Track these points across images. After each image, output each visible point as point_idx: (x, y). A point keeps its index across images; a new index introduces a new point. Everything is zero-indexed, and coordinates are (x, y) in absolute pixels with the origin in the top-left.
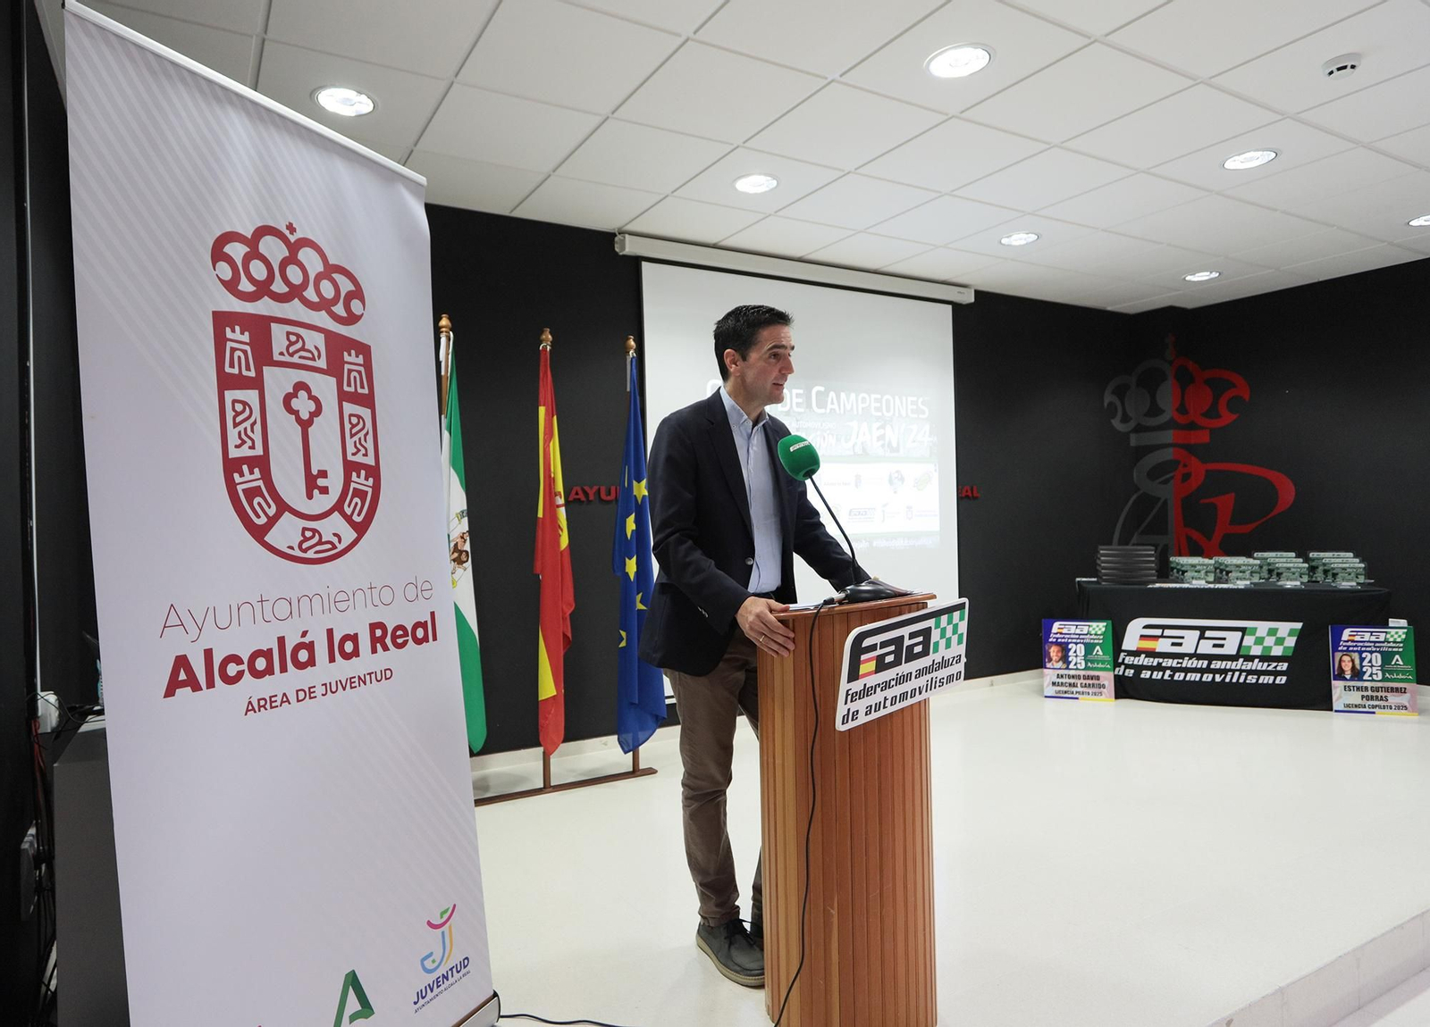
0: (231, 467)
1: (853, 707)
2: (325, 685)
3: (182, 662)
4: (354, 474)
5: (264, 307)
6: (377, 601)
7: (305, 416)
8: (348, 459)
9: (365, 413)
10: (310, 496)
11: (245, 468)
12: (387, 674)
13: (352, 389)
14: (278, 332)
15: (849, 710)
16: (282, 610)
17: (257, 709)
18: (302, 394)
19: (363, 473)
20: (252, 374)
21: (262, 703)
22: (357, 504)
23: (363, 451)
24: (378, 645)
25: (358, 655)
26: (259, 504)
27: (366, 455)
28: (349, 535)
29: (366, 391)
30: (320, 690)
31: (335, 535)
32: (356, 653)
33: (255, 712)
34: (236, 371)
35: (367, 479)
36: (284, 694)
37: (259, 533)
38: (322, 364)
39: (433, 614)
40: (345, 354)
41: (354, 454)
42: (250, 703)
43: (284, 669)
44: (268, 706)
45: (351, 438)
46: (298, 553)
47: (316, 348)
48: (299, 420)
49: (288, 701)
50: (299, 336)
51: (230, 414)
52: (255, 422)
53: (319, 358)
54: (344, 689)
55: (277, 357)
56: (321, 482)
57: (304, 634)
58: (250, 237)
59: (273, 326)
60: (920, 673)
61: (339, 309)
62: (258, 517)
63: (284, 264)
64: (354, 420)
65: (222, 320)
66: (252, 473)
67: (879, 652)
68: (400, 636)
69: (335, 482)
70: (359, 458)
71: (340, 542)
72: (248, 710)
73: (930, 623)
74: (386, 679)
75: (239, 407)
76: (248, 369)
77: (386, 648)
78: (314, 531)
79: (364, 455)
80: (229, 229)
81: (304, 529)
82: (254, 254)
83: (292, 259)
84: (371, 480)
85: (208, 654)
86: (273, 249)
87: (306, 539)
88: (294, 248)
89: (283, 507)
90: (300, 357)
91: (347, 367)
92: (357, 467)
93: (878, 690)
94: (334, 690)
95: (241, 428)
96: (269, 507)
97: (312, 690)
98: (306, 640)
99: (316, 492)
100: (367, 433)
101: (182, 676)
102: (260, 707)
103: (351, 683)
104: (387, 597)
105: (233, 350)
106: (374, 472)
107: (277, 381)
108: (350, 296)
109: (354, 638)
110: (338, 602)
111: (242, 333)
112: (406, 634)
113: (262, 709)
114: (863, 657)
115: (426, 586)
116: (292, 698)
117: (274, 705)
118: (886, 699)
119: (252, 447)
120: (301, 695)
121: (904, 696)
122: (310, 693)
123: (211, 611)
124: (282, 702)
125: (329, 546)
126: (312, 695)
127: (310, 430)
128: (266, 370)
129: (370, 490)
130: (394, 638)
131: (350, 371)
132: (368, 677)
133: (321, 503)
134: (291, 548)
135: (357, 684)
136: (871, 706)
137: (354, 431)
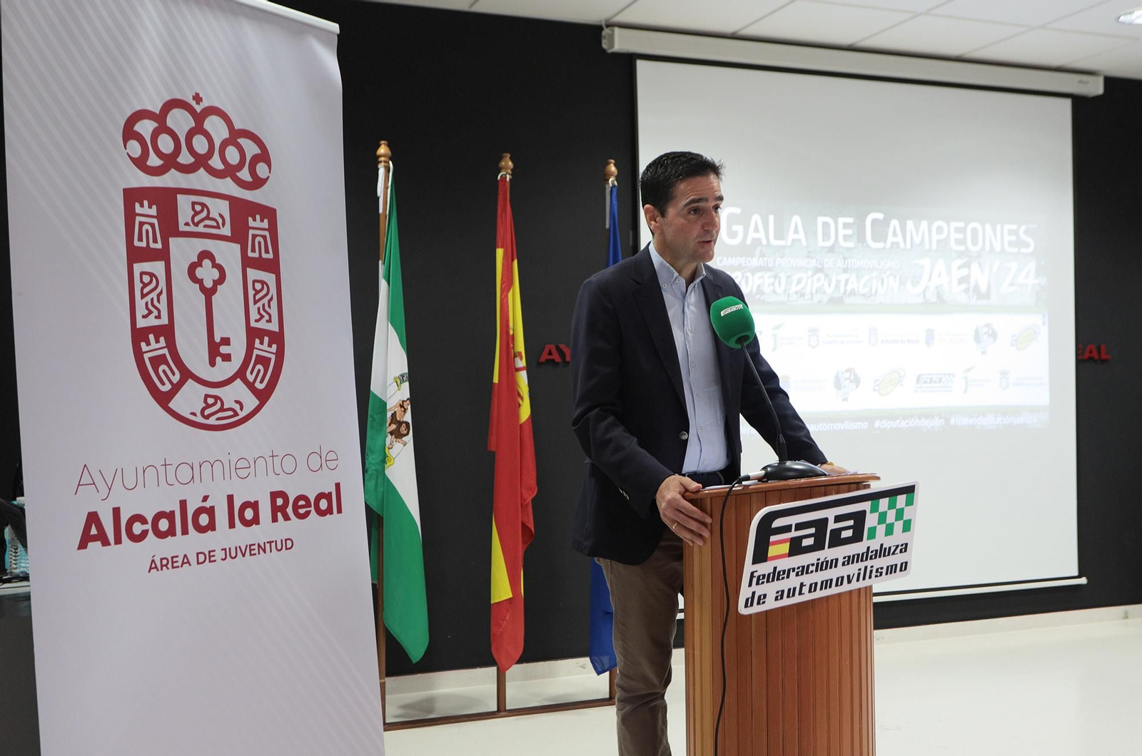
0: (139, 336)
1: (760, 590)
2: (225, 549)
3: (93, 518)
4: (257, 341)
5: (172, 179)
6: (278, 470)
7: (208, 284)
8: (252, 325)
9: (270, 278)
10: (212, 363)
11: (151, 337)
12: (287, 544)
13: (256, 255)
14: (184, 203)
15: (754, 593)
16: (185, 474)
17: (159, 567)
18: (207, 263)
19: (266, 339)
20: (159, 246)
21: (165, 562)
22: (259, 371)
23: (267, 317)
24: (279, 514)
25: (258, 523)
26: (164, 371)
27: (269, 321)
28: (251, 402)
29: (271, 256)
30: (219, 555)
31: (237, 402)
32: (256, 520)
33: (158, 570)
34: (144, 244)
35: (270, 345)
36: (185, 556)
37: (163, 399)
38: (226, 231)
39: (338, 486)
40: (250, 219)
41: (257, 321)
42: (153, 561)
43: (185, 532)
44: (170, 565)
45: (255, 304)
46: (199, 419)
47: (221, 216)
48: (203, 289)
49: (188, 562)
50: (204, 206)
51: (138, 286)
52: (161, 293)
53: (223, 225)
54: (244, 555)
55: (182, 228)
56: (224, 350)
57: (205, 499)
58: (158, 112)
59: (179, 197)
60: (849, 560)
61: (245, 175)
62: (163, 383)
63: (190, 135)
64: (258, 286)
65: (132, 196)
66: (157, 341)
67: (794, 534)
68: (302, 507)
69: (237, 349)
70: (263, 325)
71: (242, 409)
72: (151, 568)
73: (865, 506)
74: (287, 549)
75: (146, 279)
76: (155, 241)
77: (287, 518)
78: (217, 398)
79: (267, 321)
80: (138, 108)
81: (207, 396)
82: (162, 128)
83: (198, 129)
84: (274, 346)
85: (116, 512)
86: (180, 121)
87: (208, 406)
88: (200, 118)
89: (187, 375)
90: (205, 226)
91: (251, 232)
92: (260, 333)
93: (793, 574)
94: (233, 555)
95: (148, 299)
96: (174, 374)
97: (212, 554)
98: (207, 504)
99: (219, 359)
100: (271, 299)
101: (94, 531)
102: (162, 566)
103: (250, 550)
104: (289, 465)
105: (142, 224)
106: (277, 338)
107: (183, 251)
108: (256, 160)
109: (255, 506)
110: (240, 468)
111: (150, 207)
112: (308, 504)
113: (164, 568)
114: (773, 538)
115: (332, 456)
116: (193, 560)
117: (175, 565)
118: (802, 585)
119: (158, 317)
120: (202, 558)
121: (827, 584)
122: (210, 557)
123: (119, 471)
124: (183, 563)
125: (231, 413)
126: (212, 559)
127: (214, 298)
128: (173, 242)
129: (273, 357)
130: (296, 508)
131: (254, 236)
132: (268, 545)
133: (224, 370)
134: (194, 414)
135: (256, 551)
136: (783, 591)
137: (257, 297)
